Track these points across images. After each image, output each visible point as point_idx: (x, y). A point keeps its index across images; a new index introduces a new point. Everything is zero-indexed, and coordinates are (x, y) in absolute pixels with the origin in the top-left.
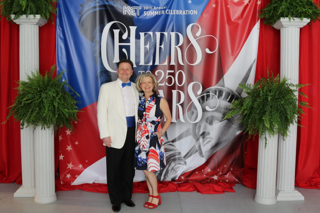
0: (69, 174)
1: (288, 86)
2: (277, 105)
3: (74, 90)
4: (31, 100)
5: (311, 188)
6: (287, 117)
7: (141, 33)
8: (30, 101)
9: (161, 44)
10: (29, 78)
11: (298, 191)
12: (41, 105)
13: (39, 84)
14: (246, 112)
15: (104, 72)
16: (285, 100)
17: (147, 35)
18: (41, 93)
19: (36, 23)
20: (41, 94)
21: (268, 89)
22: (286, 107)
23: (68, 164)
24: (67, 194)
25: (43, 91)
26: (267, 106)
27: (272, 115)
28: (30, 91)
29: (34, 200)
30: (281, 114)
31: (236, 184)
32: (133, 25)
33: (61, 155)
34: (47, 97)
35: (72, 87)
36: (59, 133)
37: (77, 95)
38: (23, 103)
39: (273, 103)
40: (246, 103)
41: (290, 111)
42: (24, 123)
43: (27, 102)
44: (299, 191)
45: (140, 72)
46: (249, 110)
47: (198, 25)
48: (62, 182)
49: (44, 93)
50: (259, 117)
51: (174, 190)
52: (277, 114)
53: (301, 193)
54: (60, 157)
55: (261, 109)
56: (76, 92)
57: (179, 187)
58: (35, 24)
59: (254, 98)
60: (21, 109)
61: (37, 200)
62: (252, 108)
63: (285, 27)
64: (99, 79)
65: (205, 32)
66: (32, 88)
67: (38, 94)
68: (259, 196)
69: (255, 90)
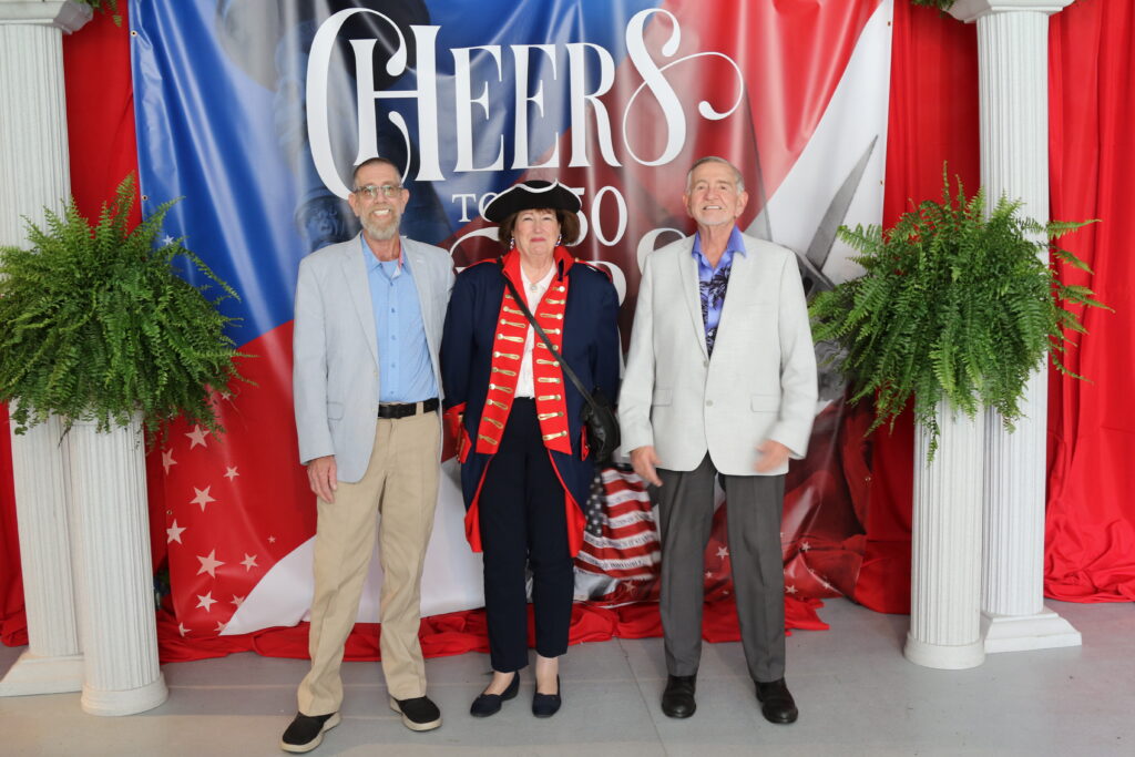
0: (209, 595)
1: (1016, 230)
2: (985, 301)
3: (215, 272)
4: (49, 317)
5: (1095, 601)
6: (1022, 342)
7: (456, 52)
8: (47, 321)
9: (531, 91)
10: (37, 236)
11: (1056, 615)
12: (90, 336)
13: (76, 256)
14: (865, 331)
15: (322, 202)
16: (1012, 281)
17: (479, 58)
18: (89, 290)
19: (51, 21)
20: (85, 296)
21: (947, 243)
22: (1016, 305)
23: (200, 558)
24: (203, 673)
25: (97, 283)
26: (945, 307)
27: (964, 340)
28: (45, 285)
29: (79, 704)
30: (997, 333)
31: (824, 601)
32: (426, 21)
33: (175, 524)
34: (116, 303)
35: (205, 261)
36: (162, 442)
37: (227, 293)
38: (18, 330)
39: (968, 295)
40: (866, 298)
41: (1032, 320)
42: (25, 412)
43: (33, 326)
44: (1062, 614)
45: (461, 198)
46: (879, 324)
47: (668, 13)
48: (185, 627)
49: (102, 292)
50: (917, 347)
51: (604, 636)
52: (982, 336)
53: (1068, 620)
54: (169, 531)
55: (924, 319)
56: (224, 280)
57: (621, 620)
58: (47, 25)
59: (896, 277)
60: (13, 356)
61: (92, 703)
62: (889, 315)
63: (995, 13)
64: (305, 233)
65: (695, 40)
66: (53, 273)
67: (74, 294)
68: (922, 639)
69: (899, 250)
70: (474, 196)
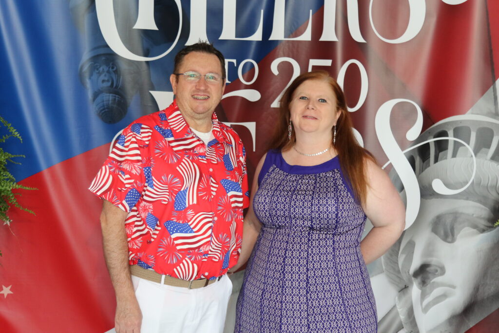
15: (103, 58)
70: (234, 61)
